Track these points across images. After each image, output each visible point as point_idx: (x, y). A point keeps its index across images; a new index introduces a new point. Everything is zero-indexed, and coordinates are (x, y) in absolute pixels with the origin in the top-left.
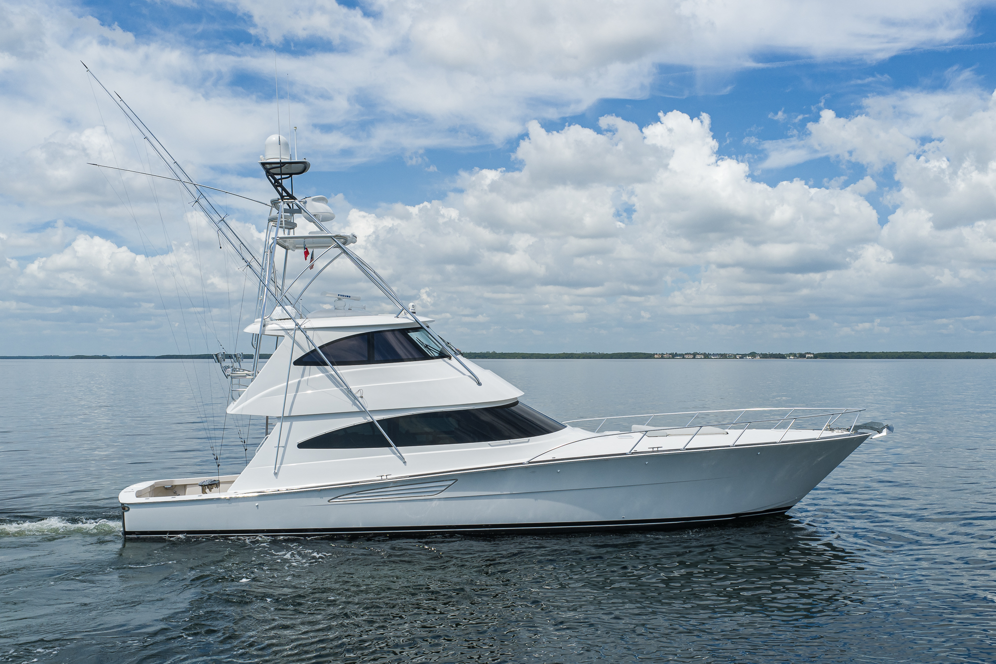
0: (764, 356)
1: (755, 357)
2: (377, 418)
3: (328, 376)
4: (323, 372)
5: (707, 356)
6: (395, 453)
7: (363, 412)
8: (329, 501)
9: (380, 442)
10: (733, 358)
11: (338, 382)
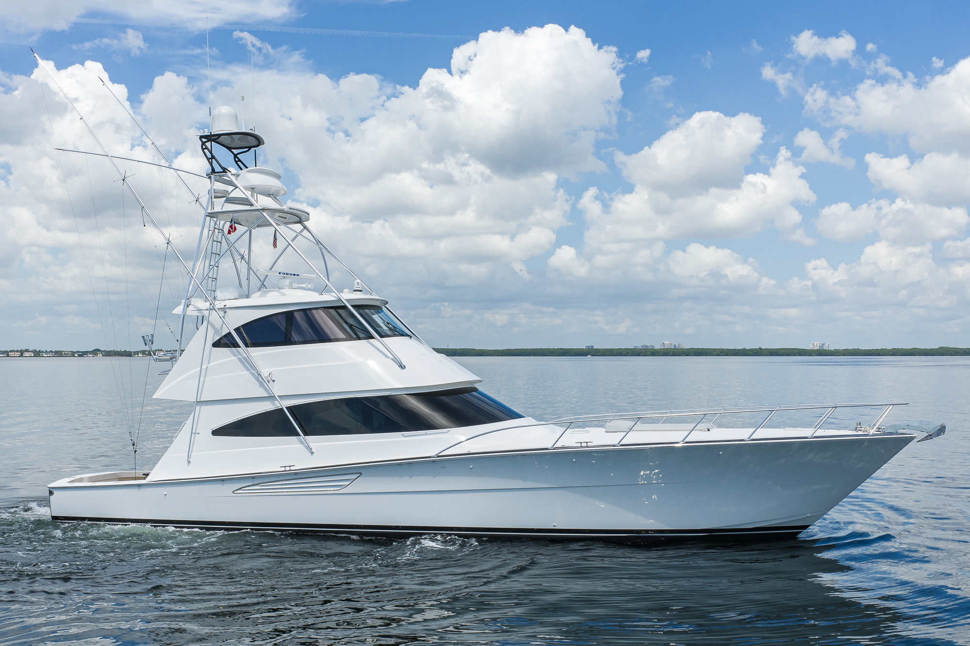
0: (108, 354)
1: (96, 354)
2: (286, 404)
3: (240, 359)
4: (235, 355)
5: (37, 354)
6: (302, 443)
7: (271, 398)
8: (233, 492)
9: (287, 430)
10: (70, 357)
11: (249, 365)
